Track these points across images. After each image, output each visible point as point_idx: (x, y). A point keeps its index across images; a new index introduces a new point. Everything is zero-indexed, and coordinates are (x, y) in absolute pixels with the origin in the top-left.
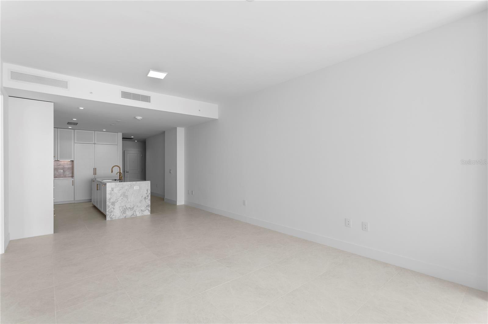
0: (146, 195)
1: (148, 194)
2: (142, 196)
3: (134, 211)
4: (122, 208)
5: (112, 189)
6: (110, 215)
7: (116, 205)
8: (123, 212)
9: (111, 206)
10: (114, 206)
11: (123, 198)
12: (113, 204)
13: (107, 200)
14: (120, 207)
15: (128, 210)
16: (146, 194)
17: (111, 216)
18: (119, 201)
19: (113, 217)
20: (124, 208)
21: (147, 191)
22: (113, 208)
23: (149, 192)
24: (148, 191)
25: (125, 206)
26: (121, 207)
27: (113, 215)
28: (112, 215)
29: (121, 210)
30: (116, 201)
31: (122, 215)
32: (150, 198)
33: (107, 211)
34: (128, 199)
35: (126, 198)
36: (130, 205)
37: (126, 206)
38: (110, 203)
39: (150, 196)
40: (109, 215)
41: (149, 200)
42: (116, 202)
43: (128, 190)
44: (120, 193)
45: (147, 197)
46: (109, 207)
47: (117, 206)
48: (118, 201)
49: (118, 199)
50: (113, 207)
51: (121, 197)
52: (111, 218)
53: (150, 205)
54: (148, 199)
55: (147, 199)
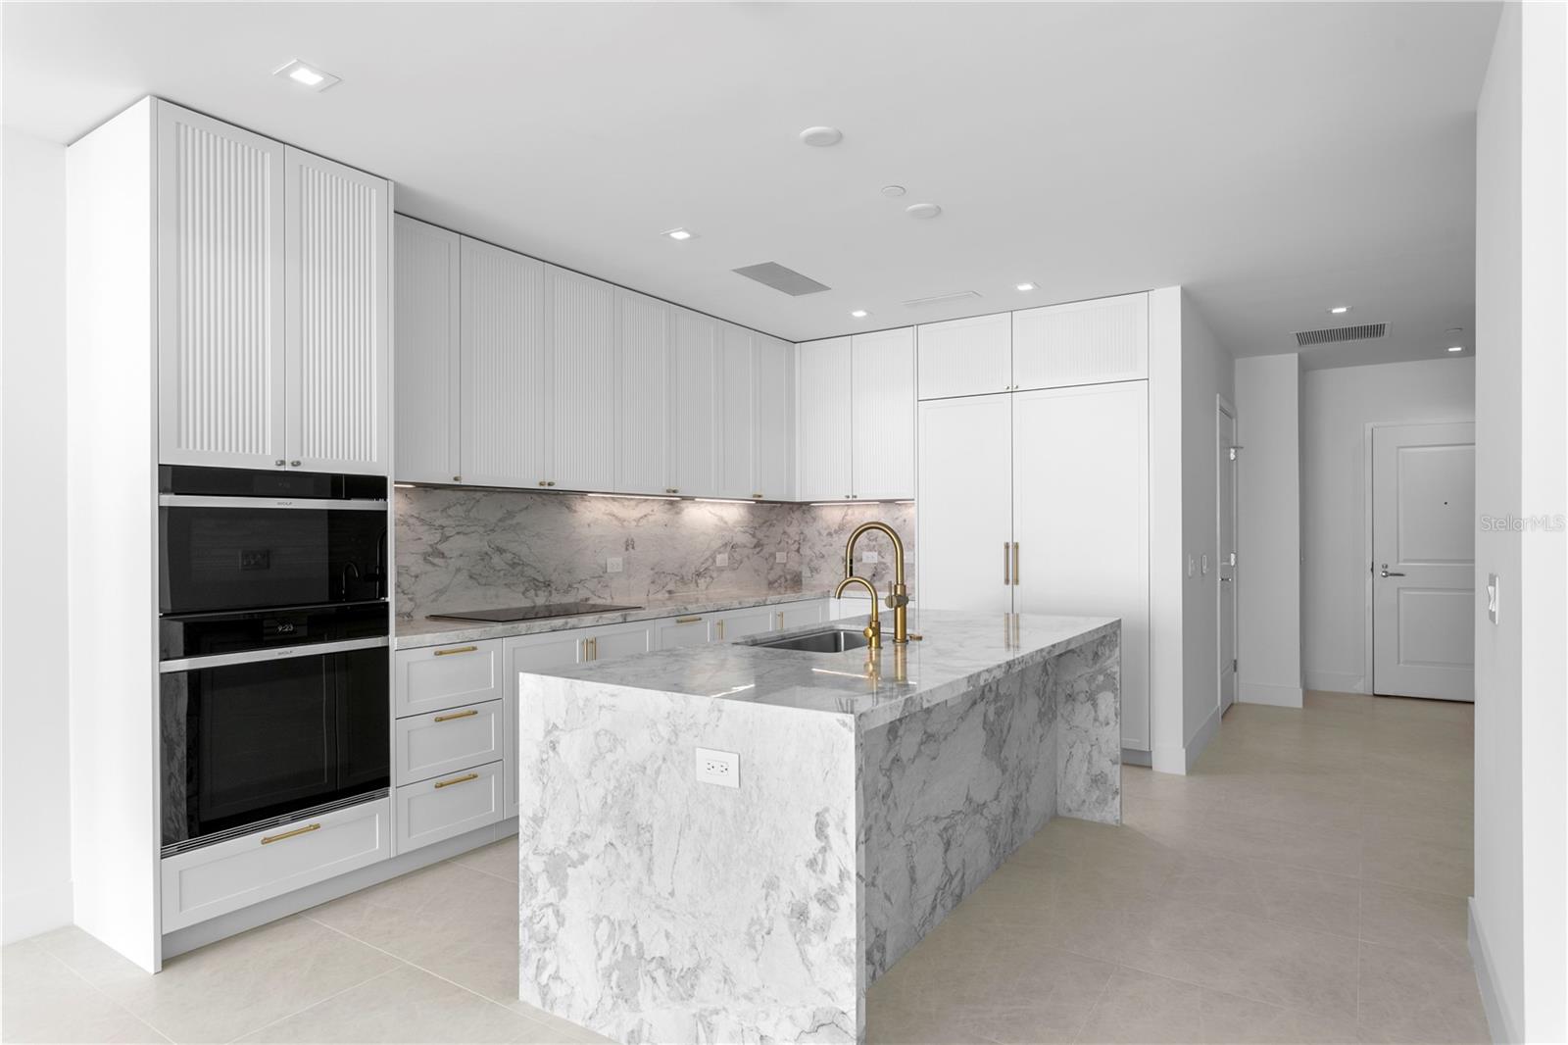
0: (813, 889)
1: (831, 878)
2: (771, 885)
3: (700, 1017)
4: (611, 937)
5: (548, 733)
6: (540, 968)
7: (570, 893)
8: (614, 977)
9: (546, 892)
10: (563, 894)
11: (619, 845)
12: (557, 869)
13: (522, 821)
14: (597, 921)
15: (654, 980)
16: (812, 863)
17: (544, 979)
18: (589, 864)
19: (558, 990)
20: (626, 947)
21: (821, 830)
22: (557, 913)
23: (845, 853)
24: (831, 831)
25: (628, 929)
26: (604, 926)
27: (556, 977)
28: (550, 970)
29: (605, 961)
30: (574, 855)
31: (608, 1002)
32: (846, 927)
33: (524, 913)
34: (650, 871)
35: (640, 849)
36: (667, 935)
37: (641, 929)
38: (536, 852)
39: (849, 900)
40: (535, 957)
41: (846, 961)
42: (574, 865)
43: (658, 772)
44: (601, 792)
45: (816, 911)
46: (533, 890)
47: (578, 904)
48: (583, 858)
49: (588, 837)
50: (552, 896)
51: (601, 822)
52: (544, 991)
53: (851, 1023)
54: (835, 938)
55: (823, 929)
